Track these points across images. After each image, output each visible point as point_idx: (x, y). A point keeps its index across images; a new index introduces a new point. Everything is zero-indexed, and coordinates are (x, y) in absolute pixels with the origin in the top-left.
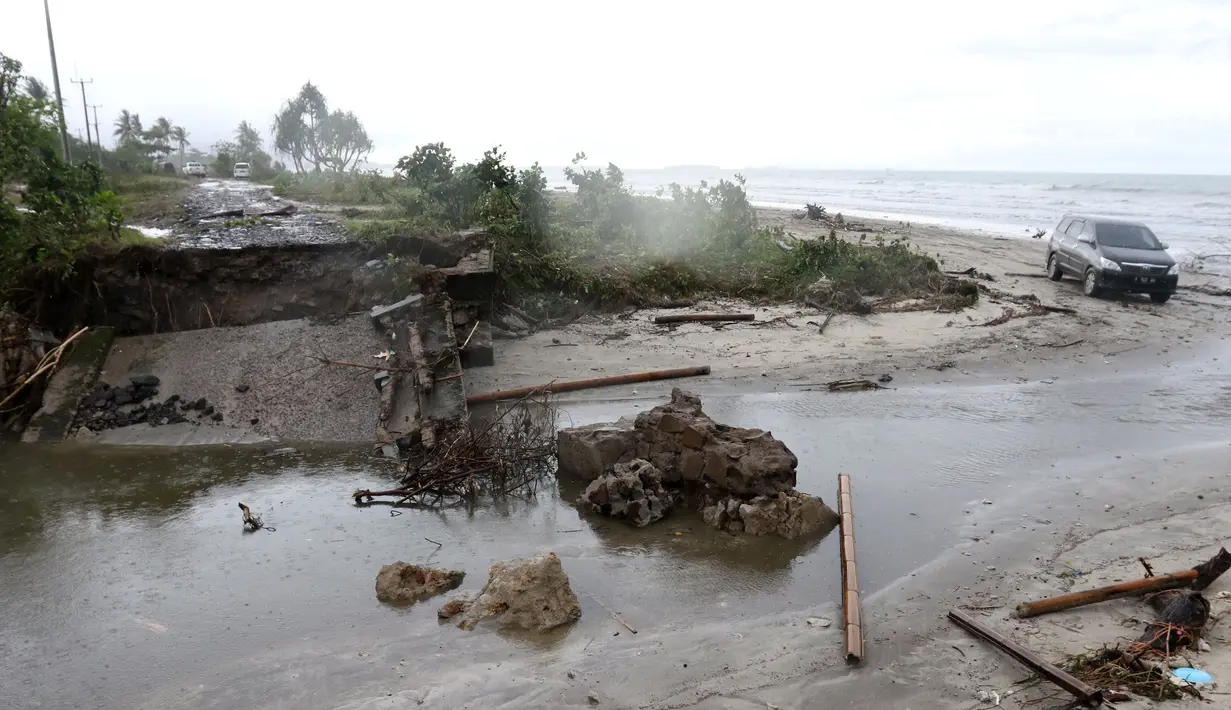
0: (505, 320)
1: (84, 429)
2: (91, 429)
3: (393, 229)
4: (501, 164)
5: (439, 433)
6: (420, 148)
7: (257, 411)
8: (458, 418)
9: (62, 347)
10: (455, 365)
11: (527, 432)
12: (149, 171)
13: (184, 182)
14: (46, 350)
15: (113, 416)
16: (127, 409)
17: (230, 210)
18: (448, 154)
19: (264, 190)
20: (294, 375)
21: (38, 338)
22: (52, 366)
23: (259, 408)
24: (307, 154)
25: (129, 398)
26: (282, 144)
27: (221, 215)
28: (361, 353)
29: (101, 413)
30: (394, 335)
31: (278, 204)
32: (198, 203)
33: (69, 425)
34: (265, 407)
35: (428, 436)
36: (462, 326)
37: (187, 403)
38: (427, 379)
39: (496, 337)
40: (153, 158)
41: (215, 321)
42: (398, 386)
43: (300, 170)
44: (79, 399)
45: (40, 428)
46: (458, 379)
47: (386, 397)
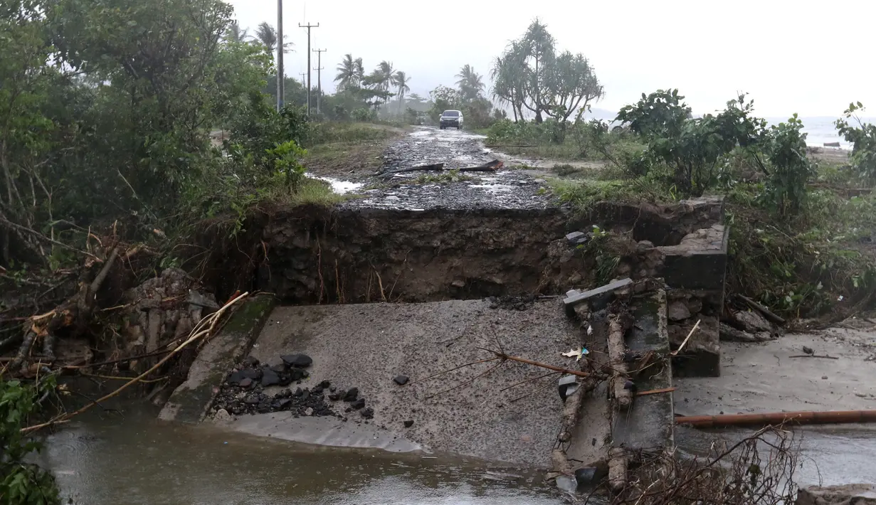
0: (739, 316)
1: (223, 412)
2: (230, 412)
3: (602, 194)
4: (748, 117)
5: (632, 467)
6: (647, 96)
7: (414, 411)
8: (660, 450)
9: (218, 313)
10: (664, 374)
11: (754, 482)
12: (363, 118)
13: (396, 130)
14: (202, 316)
15: (256, 399)
16: (272, 392)
17: (431, 164)
18: (680, 103)
19: (475, 141)
20: (463, 370)
21: (196, 301)
22: (205, 334)
23: (416, 407)
24: (528, 100)
25: (276, 379)
26: (501, 91)
27: (419, 169)
28: (546, 348)
29: (245, 394)
30: (590, 329)
31: (484, 158)
32: (399, 154)
33: (208, 405)
34: (423, 407)
35: (617, 471)
36: (681, 322)
37: (337, 392)
38: (625, 393)
39: (724, 338)
40: (370, 103)
41: (386, 295)
42: (587, 397)
43: (519, 118)
44: (225, 375)
45: (179, 405)
46: (666, 395)
47: (570, 411)
